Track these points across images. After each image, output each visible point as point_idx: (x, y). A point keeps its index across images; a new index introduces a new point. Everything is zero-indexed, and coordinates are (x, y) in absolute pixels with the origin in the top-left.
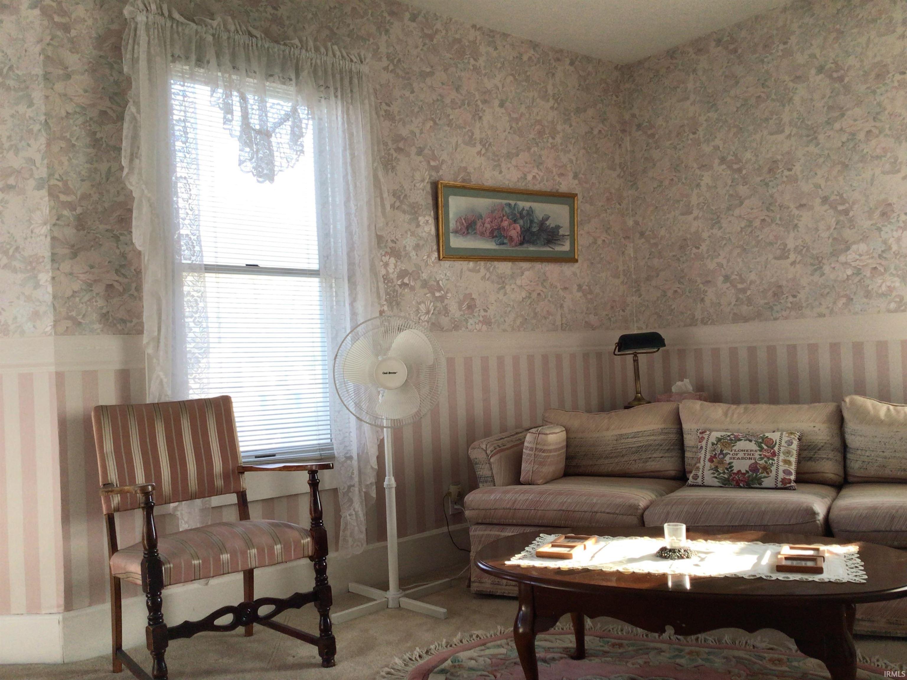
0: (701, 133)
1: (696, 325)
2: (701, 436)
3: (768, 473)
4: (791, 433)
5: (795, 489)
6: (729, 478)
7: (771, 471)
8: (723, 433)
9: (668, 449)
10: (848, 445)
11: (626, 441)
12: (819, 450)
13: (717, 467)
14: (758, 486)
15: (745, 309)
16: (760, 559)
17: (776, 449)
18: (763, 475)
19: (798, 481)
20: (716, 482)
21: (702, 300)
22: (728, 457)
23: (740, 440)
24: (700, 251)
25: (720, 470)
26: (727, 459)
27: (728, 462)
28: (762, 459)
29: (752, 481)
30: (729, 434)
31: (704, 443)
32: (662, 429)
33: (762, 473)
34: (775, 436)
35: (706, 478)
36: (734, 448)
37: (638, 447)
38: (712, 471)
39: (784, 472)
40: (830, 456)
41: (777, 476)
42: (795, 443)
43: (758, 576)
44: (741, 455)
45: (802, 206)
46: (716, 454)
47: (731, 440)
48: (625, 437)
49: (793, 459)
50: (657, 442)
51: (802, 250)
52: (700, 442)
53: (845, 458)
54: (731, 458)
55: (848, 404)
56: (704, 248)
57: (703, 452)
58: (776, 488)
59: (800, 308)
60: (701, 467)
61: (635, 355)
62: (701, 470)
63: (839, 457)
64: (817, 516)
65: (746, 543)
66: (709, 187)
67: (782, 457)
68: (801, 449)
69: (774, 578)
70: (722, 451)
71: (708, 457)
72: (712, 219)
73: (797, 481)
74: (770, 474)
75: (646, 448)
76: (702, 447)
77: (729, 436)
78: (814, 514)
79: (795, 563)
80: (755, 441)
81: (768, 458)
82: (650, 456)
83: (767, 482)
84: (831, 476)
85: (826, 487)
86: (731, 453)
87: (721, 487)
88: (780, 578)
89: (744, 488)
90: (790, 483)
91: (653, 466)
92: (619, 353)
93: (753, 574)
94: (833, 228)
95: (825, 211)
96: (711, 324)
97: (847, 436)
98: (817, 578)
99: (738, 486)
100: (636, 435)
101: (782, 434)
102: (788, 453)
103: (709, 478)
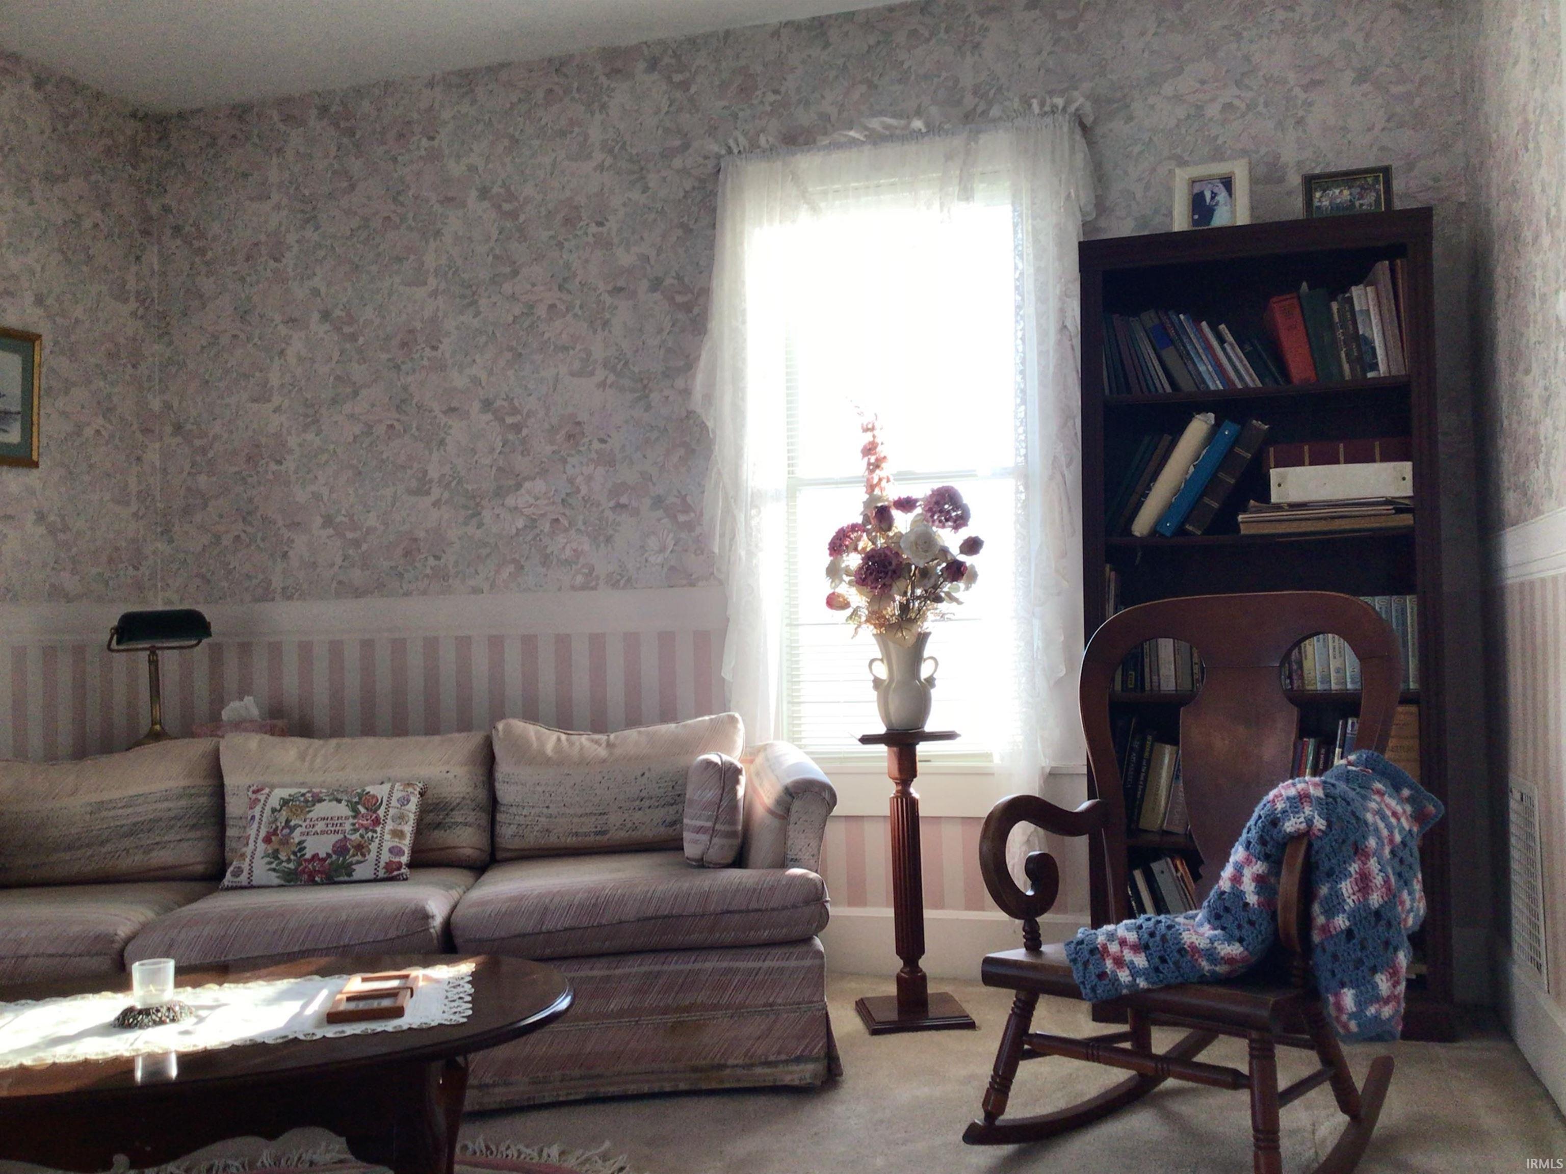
0: (289, 260)
1: (273, 599)
2: (254, 796)
3: (363, 855)
4: (409, 785)
5: (406, 879)
6: (296, 869)
7: (369, 851)
8: (293, 791)
9: (194, 825)
10: (499, 799)
11: (112, 813)
12: (452, 810)
13: (277, 850)
14: (346, 878)
15: (357, 576)
16: (304, 1007)
17: (381, 812)
18: (356, 858)
19: (413, 865)
20: (274, 879)
21: (285, 555)
22: (298, 831)
23: (321, 800)
24: (283, 468)
25: (283, 856)
26: (296, 836)
27: (297, 841)
28: (355, 830)
29: (336, 871)
30: (303, 791)
31: (258, 809)
32: (184, 788)
33: (354, 856)
34: (380, 791)
35: (256, 872)
36: (310, 815)
37: (135, 824)
38: (268, 859)
39: (391, 850)
40: (471, 819)
41: (378, 860)
42: (415, 800)
43: (291, 1037)
44: (320, 826)
45: (453, 410)
46: (277, 827)
47: (306, 801)
48: (110, 806)
49: (408, 829)
50: (172, 814)
51: (451, 482)
52: (251, 808)
53: (493, 822)
54: (302, 834)
55: (501, 734)
56: (290, 464)
57: (255, 826)
58: (376, 880)
59: (446, 578)
60: (249, 854)
61: (153, 651)
62: (247, 860)
63: (484, 820)
64: (430, 920)
65: (292, 980)
66: (300, 359)
67: (390, 826)
68: (425, 810)
69: (319, 1036)
70: (288, 821)
71: (263, 834)
72: (306, 416)
73: (411, 865)
74: (367, 857)
75: (151, 825)
76: (253, 818)
77: (303, 795)
78: (426, 917)
79: (362, 1005)
80: (348, 801)
81: (367, 829)
82: (158, 839)
83: (360, 872)
84: (468, 852)
85: (459, 871)
86: (304, 825)
87: (282, 886)
88: (330, 1035)
89: (322, 884)
90: (399, 869)
91: (163, 857)
92: (121, 647)
93: (283, 1034)
94: (498, 451)
95: (487, 423)
96: (298, 599)
97: (498, 786)
98: (390, 1026)
99: (311, 882)
100: (130, 802)
101: (392, 787)
102: (402, 818)
103: (261, 871)
